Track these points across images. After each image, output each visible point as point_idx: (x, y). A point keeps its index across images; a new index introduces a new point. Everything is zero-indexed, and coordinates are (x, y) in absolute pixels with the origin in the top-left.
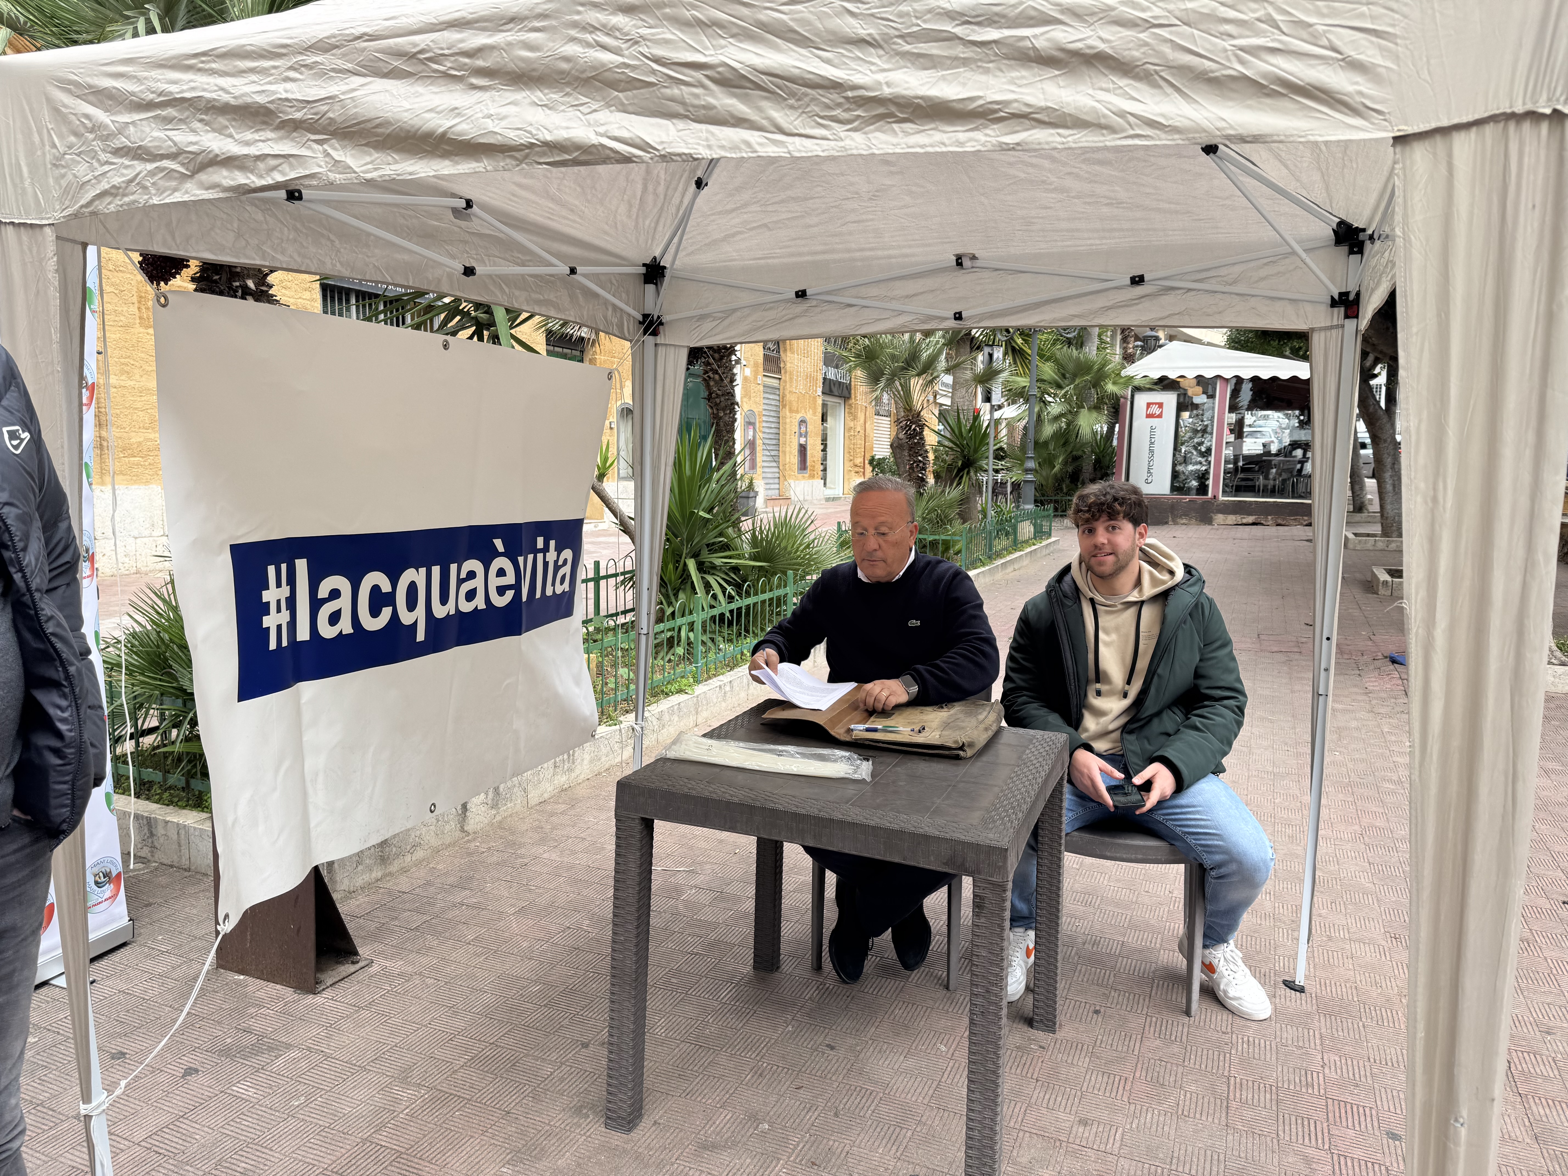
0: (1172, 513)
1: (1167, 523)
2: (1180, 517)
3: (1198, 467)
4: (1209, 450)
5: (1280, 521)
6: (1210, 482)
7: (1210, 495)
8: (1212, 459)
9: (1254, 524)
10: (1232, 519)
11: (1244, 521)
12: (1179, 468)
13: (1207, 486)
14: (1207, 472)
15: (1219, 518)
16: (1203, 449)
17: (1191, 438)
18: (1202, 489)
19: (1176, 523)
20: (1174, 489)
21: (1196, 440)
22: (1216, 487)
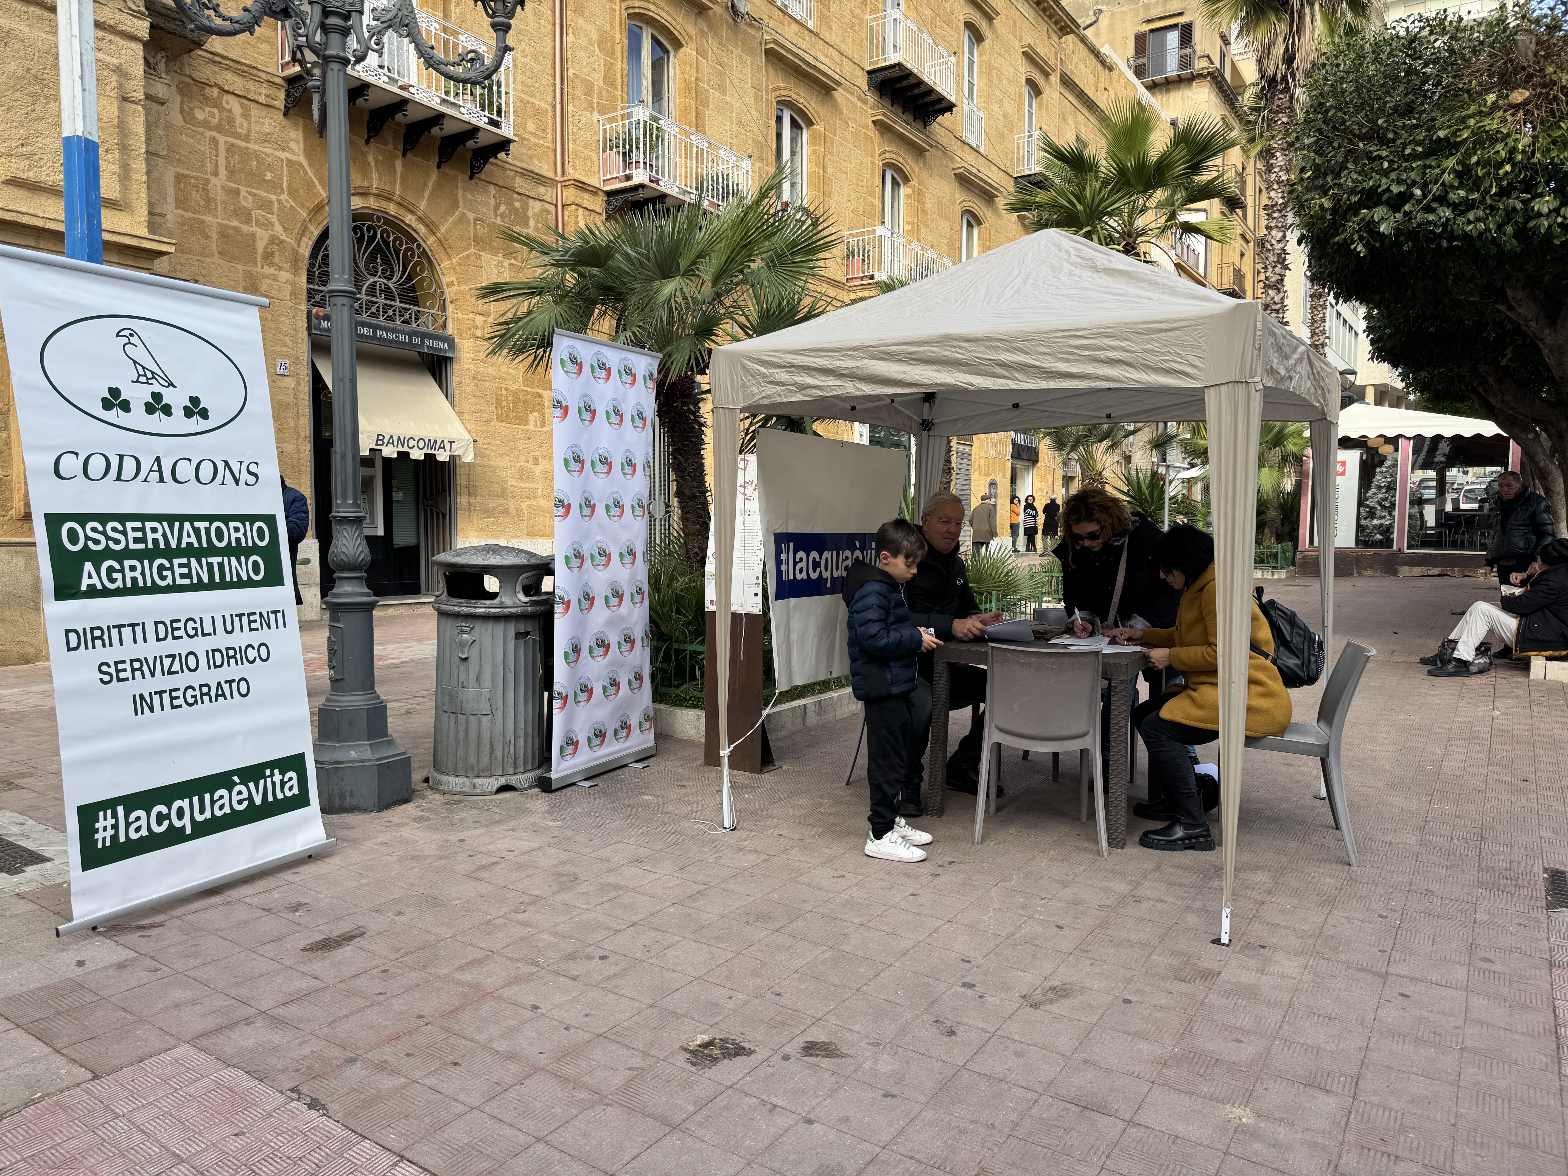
0: (1357, 565)
1: (1352, 574)
2: (1366, 569)
3: (1383, 521)
4: (1393, 505)
5: (1467, 573)
6: (1395, 536)
7: (1395, 548)
8: (1396, 513)
9: (1439, 575)
10: (1417, 571)
11: (1430, 573)
12: (1363, 522)
13: (1392, 540)
14: (1391, 526)
15: (1405, 570)
16: (1387, 504)
17: (1374, 494)
18: (1388, 542)
19: (1360, 575)
20: (1358, 541)
21: (1380, 496)
22: (1400, 541)
